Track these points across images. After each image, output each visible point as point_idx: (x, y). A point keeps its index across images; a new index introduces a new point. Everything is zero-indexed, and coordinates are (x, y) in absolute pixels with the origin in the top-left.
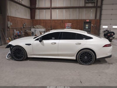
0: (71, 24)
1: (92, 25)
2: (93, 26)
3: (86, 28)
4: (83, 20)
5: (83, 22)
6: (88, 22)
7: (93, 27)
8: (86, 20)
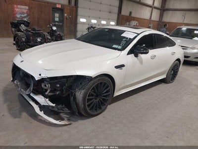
0: (27, 8)
1: (65, 15)
2: (68, 17)
3: (56, 20)
4: (51, 3)
5: (51, 8)
6: (58, 9)
7: (66, 18)
8: (55, 4)
